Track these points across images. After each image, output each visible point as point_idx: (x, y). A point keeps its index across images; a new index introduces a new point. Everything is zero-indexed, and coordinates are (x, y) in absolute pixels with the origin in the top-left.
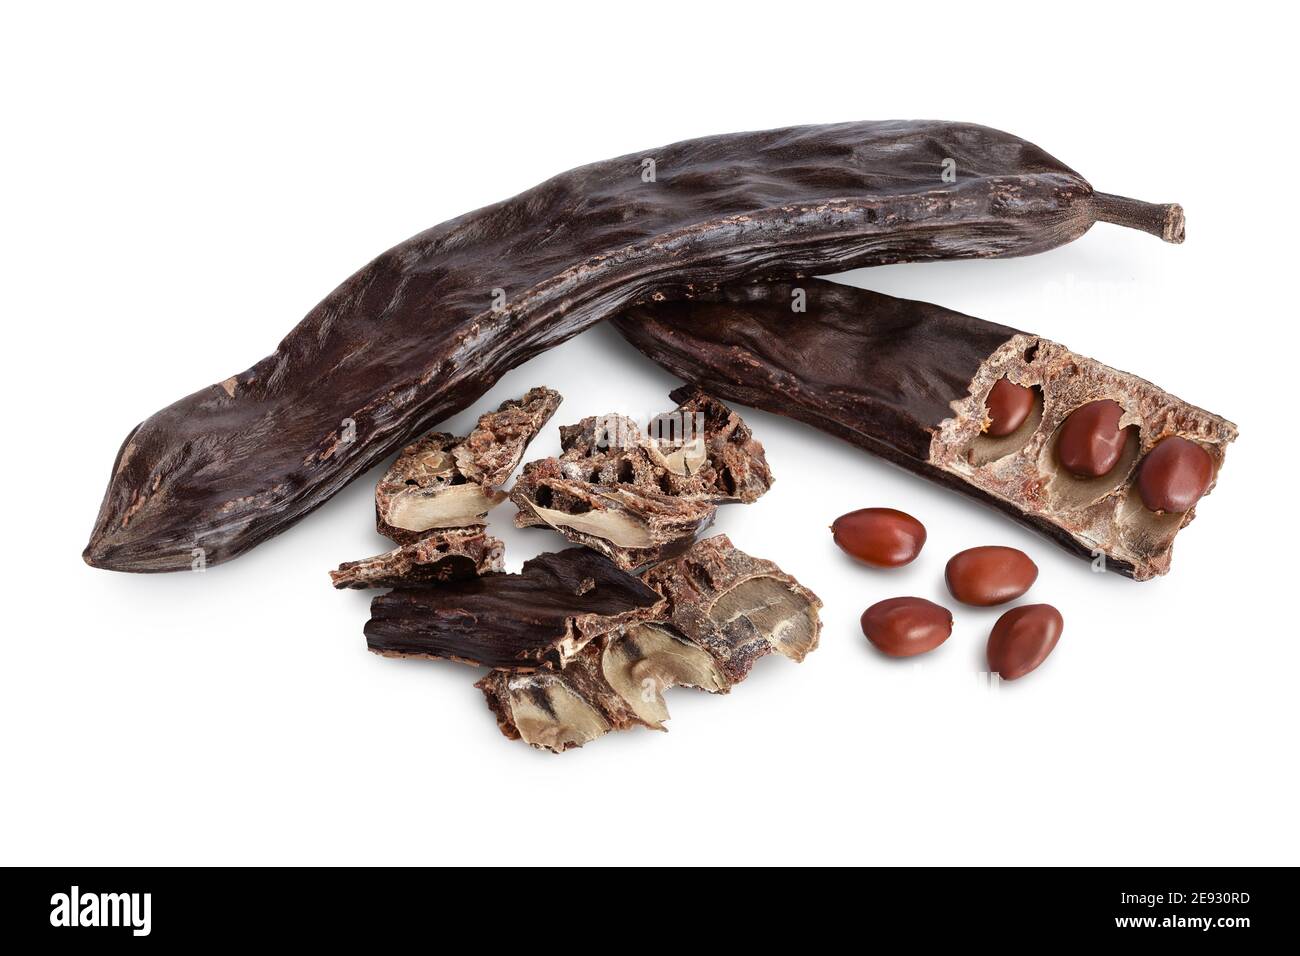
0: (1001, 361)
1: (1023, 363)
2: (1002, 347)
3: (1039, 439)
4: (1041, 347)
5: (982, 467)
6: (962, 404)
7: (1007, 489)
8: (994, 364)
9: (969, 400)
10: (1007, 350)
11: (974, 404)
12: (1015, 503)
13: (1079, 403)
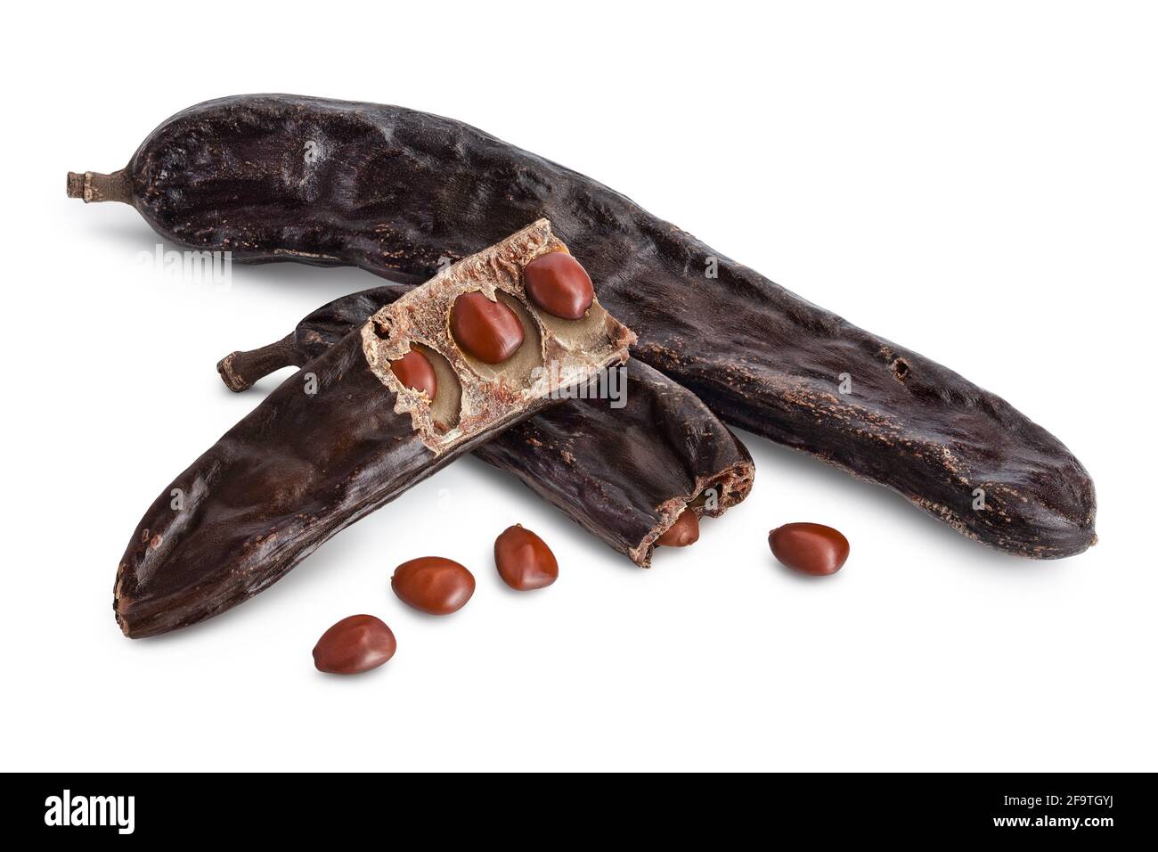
0: (376, 357)
1: (387, 342)
2: (365, 348)
3: (462, 367)
4: (380, 322)
5: (461, 421)
6: (400, 405)
7: (493, 413)
8: (375, 363)
9: (400, 397)
10: (369, 346)
11: (404, 396)
12: (509, 414)
13: (445, 321)
